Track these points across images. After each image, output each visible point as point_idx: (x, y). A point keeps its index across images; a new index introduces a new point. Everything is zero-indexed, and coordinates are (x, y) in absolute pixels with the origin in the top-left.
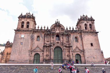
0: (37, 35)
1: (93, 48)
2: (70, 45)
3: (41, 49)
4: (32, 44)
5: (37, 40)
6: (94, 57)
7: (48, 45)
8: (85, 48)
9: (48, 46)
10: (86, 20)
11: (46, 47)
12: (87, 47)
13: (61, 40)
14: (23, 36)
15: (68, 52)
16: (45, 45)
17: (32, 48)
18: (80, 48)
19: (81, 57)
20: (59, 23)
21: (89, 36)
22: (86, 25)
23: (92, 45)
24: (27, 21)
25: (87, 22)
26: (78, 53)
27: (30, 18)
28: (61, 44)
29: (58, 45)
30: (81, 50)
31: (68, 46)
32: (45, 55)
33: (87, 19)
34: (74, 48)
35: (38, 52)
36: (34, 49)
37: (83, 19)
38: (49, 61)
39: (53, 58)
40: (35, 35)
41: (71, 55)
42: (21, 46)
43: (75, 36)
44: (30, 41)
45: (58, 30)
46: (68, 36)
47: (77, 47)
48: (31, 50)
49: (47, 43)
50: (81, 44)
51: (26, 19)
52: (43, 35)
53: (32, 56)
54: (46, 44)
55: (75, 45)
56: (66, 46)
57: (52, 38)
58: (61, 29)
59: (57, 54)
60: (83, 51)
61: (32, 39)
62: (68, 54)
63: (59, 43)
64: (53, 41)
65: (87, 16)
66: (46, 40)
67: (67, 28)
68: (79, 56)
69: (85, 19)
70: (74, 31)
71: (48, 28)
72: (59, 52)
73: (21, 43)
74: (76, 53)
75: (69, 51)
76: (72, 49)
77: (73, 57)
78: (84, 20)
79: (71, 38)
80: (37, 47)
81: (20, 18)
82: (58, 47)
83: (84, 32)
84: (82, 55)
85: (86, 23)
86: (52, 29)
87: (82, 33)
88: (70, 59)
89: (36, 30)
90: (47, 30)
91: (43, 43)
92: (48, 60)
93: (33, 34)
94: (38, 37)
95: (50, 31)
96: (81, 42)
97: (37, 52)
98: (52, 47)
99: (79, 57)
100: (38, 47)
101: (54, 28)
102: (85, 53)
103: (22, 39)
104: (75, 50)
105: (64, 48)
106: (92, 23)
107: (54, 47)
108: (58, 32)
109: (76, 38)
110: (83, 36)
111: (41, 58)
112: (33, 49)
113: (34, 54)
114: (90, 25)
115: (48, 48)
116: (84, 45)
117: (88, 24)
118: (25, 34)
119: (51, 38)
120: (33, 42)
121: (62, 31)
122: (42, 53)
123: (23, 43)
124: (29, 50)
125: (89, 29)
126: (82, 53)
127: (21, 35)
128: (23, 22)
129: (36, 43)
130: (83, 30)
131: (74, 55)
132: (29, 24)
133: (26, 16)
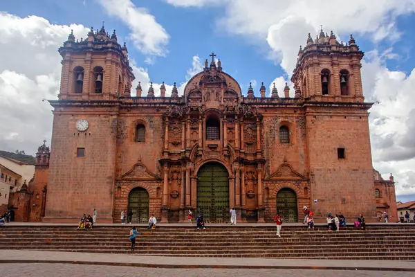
0: (134, 119)
1: (343, 164)
2: (259, 157)
3: (150, 173)
4: (119, 155)
5: (136, 140)
6: (343, 200)
7: (175, 158)
8: (314, 166)
9: (178, 163)
10: (327, 54)
11: (170, 163)
12: (323, 163)
13: (225, 137)
14: (82, 125)
15: (250, 183)
16: (166, 156)
17: (117, 170)
18: (295, 167)
19: (299, 200)
20: (219, 70)
21: (335, 119)
22: (326, 74)
23: (341, 153)
24: (95, 65)
25: (333, 64)
26: (289, 185)
27: (106, 53)
28: (225, 153)
29: (214, 156)
30: (299, 175)
31: (250, 158)
32: (165, 192)
33: (334, 48)
34: (274, 165)
35: (143, 185)
36: (127, 174)
37: (315, 48)
38: (181, 213)
39: (194, 203)
40: (129, 122)
41: (260, 191)
42: (80, 161)
43: (280, 120)
44: (110, 145)
45: (213, 96)
46: (253, 120)
47: (286, 165)
48: (117, 176)
49: (174, 150)
50: (301, 151)
51: (89, 55)
52: (157, 120)
53: (121, 198)
54: (170, 154)
55: (277, 155)
56: (242, 161)
58: (227, 92)
59: (209, 189)
60: (307, 178)
61: (118, 137)
62: (251, 188)
63: (218, 149)
64: (194, 141)
65: (333, 37)
66: (169, 137)
67: (250, 91)
68: (289, 195)
69: (325, 50)
70: (276, 102)
71: (174, 91)
72: (216, 184)
73: (80, 152)
74: (279, 186)
75: (253, 179)
76: (269, 171)
77: (268, 199)
78: (321, 52)
79: (266, 129)
80: (137, 165)
81: (68, 55)
82: (212, 164)
83: (317, 103)
84: (300, 192)
85: (328, 67)
86: (190, 94)
87: (308, 109)
88: (257, 205)
89: (131, 101)
90: (170, 99)
91: (158, 150)
92: (178, 211)
93: (118, 115)
94: (140, 126)
95: (183, 104)
96: (302, 143)
97: (140, 184)
98: (190, 166)
99: (292, 200)
100: (139, 164)
102: (312, 185)
103: (82, 135)
104: (277, 173)
105: (236, 166)
106: (352, 66)
107: (200, 164)
108: (213, 104)
109: (285, 128)
110: (309, 119)
111: (153, 205)
112: (122, 173)
113: (126, 189)
114: (344, 74)
115: (175, 168)
116: (312, 155)
117: (335, 72)
118: (90, 116)
119: (186, 129)
120: (122, 148)
121: (230, 104)
122: (156, 185)
123: (86, 150)
124: (110, 177)
125: (339, 92)
126: (304, 184)
127: (77, 120)
128: (79, 71)
129: (134, 152)
130: (314, 96)
131: (273, 193)
132: (102, 77)
133: (89, 45)
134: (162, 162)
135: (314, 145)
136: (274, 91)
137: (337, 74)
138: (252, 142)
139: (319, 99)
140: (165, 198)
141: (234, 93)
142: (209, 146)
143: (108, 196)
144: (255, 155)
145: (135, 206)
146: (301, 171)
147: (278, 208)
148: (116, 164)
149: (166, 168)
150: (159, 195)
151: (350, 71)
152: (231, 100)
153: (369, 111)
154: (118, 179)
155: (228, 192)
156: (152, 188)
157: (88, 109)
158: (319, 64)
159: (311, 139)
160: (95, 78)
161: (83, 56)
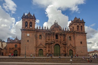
1: (82, 45)
3: (43, 46)
5: (39, 39)
6: (82, 52)
7: (49, 43)
8: (76, 45)
11: (48, 44)
12: (78, 44)
13: (60, 39)
15: (64, 48)
16: (47, 42)
19: (73, 52)
20: (57, 24)
21: (80, 36)
22: (78, 26)
23: (81, 43)
24: (30, 21)
25: (79, 24)
26: (71, 49)
27: (33, 19)
28: (60, 42)
32: (47, 50)
33: (80, 21)
34: (68, 45)
35: (42, 48)
36: (38, 46)
37: (76, 21)
39: (54, 52)
40: (38, 35)
41: (66, 50)
42: (28, 43)
44: (35, 39)
45: (57, 30)
46: (65, 35)
47: (71, 45)
50: (74, 42)
51: (29, 19)
52: (44, 35)
53: (37, 51)
55: (69, 43)
56: (63, 44)
57: (53, 37)
58: (59, 29)
59: (56, 50)
60: (75, 48)
64: (53, 39)
65: (79, 19)
66: (48, 38)
67: (63, 29)
69: (78, 21)
71: (48, 28)
74: (69, 49)
75: (65, 48)
79: (67, 37)
80: (40, 44)
81: (24, 19)
82: (57, 44)
84: (73, 50)
85: (79, 25)
86: (52, 29)
87: (75, 34)
89: (38, 30)
90: (47, 30)
91: (44, 41)
93: (36, 33)
94: (40, 36)
95: (50, 31)
99: (72, 52)
100: (41, 44)
101: (54, 29)
103: (28, 37)
104: (69, 47)
105: (62, 45)
106: (83, 25)
107: (55, 44)
108: (57, 32)
109: (70, 37)
110: (75, 36)
111: (44, 53)
113: (38, 49)
114: (81, 26)
115: (49, 45)
116: (76, 43)
117: (80, 26)
118: (30, 33)
119: (51, 37)
120: (37, 40)
123: (29, 41)
125: (81, 30)
126: (74, 49)
127: (27, 34)
128: (27, 22)
129: (40, 41)
130: (76, 31)
131: (68, 51)
132: (32, 24)
133: (29, 17)
134: (46, 44)
135: (76, 41)
136: (68, 29)
138: (64, 40)
140: (47, 51)
141: (61, 29)
142: (57, 41)
143: (35, 51)
144: (65, 43)
145: (40, 53)
146: (74, 46)
147: (69, 54)
148: (36, 44)
149: (47, 45)
151: (83, 26)
152: (60, 31)
153: (86, 34)
154: (36, 47)
155: (60, 50)
156: (44, 49)
157: (29, 31)
158: (77, 24)
160: (30, 24)
161: (27, 19)
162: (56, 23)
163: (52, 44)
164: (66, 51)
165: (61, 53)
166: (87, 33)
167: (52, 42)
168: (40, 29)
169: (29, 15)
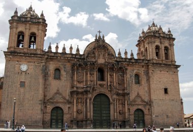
0: (55, 65)
1: (167, 97)
2: (126, 91)
4: (46, 87)
5: (55, 78)
6: (167, 116)
7: (80, 90)
8: (153, 97)
9: (82, 93)
10: (159, 37)
11: (78, 93)
12: (157, 95)
13: (109, 80)
14: (24, 67)
15: (121, 106)
16: (75, 89)
17: (45, 96)
18: (143, 98)
19: (145, 116)
20: (104, 41)
21: (162, 72)
22: (157, 48)
23: (166, 91)
24: (31, 31)
25: (161, 43)
26: (140, 107)
27: (38, 25)
28: (109, 89)
29: (103, 91)
30: (145, 102)
31: (121, 92)
32: (75, 110)
33: (162, 35)
34: (132, 96)
35: (60, 105)
36: (51, 99)
37: (152, 34)
38: (84, 123)
39: (92, 117)
41: (127, 111)
42: (22, 90)
43: (135, 71)
44: (41, 81)
45: (101, 56)
46: (122, 71)
47: (138, 96)
48: (44, 99)
49: (79, 85)
50: (146, 89)
51: (28, 25)
53: (46, 113)
54: (77, 88)
55: (135, 91)
56: (118, 94)
57: (90, 74)
58: (109, 54)
61: (45, 76)
62: (121, 109)
63: (105, 86)
64: (91, 81)
65: (161, 28)
66: (77, 77)
67: (119, 54)
68: (140, 113)
69: (157, 35)
70: (133, 61)
71: (78, 50)
72: (103, 106)
73: (22, 84)
74: (135, 108)
75: (122, 104)
76: (130, 99)
77: (130, 115)
78: (155, 36)
79: (128, 76)
80: (56, 93)
81: (15, 24)
82: (100, 95)
84: (146, 112)
85: (159, 44)
86: (88, 54)
87: (150, 66)
88: (125, 119)
89: (53, 55)
90: (76, 55)
91: (69, 85)
92: (82, 121)
93: (46, 63)
94: (57, 70)
95: (84, 59)
96: (147, 85)
97: (58, 105)
98: (90, 96)
99: (141, 115)
100: (58, 93)
101: (94, 53)
102: (152, 108)
103: (24, 73)
104: (134, 101)
105: (115, 96)
106: (170, 45)
107: (95, 95)
108: (101, 61)
109: (137, 76)
110: (150, 71)
111: (66, 117)
112: (48, 98)
113: (50, 108)
114: (166, 49)
115: (80, 96)
116: (152, 91)
118: (28, 62)
119: (87, 74)
120: (47, 83)
121: (110, 61)
122: (68, 106)
123: (26, 83)
124: (41, 100)
125: (164, 58)
126: (148, 107)
127: (20, 64)
128: (21, 34)
129: (54, 85)
130: (152, 59)
131: (132, 112)
132: (35, 39)
133: (29, 19)
134: (72, 93)
135: (153, 86)
136: (132, 55)
137: (163, 48)
138: (122, 83)
139: (155, 62)
140: (75, 114)
141: (113, 55)
142: (100, 85)
143: (39, 112)
144: (124, 90)
145: (55, 117)
146: (146, 100)
147: (135, 120)
148: (44, 93)
149: (75, 96)
150: (70, 112)
151: (169, 47)
152: (111, 59)
153: (178, 69)
154: (45, 102)
155: (110, 111)
156: (65, 108)
157: (27, 58)
158: (154, 42)
159: (151, 83)
160: (31, 39)
161: (24, 25)
162: (100, 37)
163: (86, 92)
164: (125, 113)
165: (112, 118)
166: (179, 66)
167: (88, 89)
168: (56, 53)
169: (29, 16)
